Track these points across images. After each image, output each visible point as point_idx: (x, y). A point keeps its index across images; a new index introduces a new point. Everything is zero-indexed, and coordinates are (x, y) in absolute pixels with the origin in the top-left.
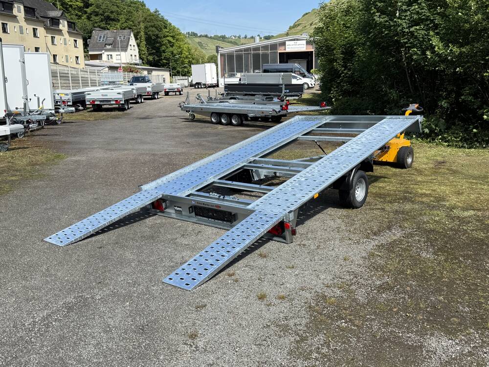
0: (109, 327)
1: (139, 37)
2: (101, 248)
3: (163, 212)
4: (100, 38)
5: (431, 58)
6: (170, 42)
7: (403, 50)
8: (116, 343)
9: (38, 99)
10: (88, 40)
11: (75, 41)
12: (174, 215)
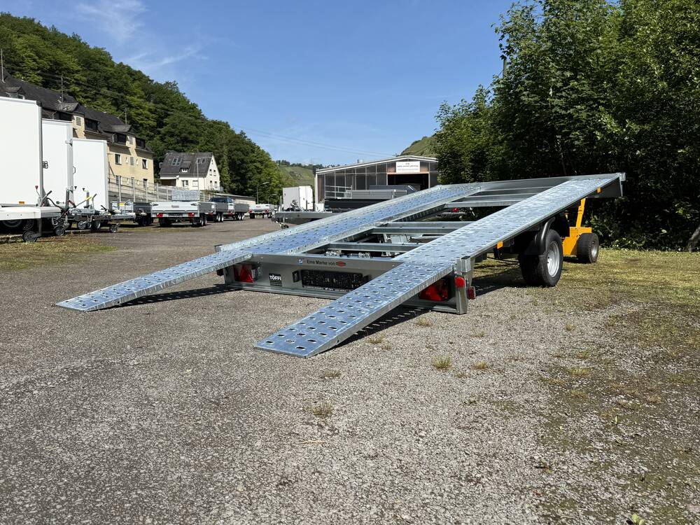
0: (148, 399)
1: (220, 161)
2: (149, 314)
3: (252, 286)
4: (175, 161)
5: (602, 139)
6: (257, 168)
7: (559, 138)
8: (158, 421)
9: (88, 194)
10: (160, 163)
11: (145, 161)
12: (270, 289)
